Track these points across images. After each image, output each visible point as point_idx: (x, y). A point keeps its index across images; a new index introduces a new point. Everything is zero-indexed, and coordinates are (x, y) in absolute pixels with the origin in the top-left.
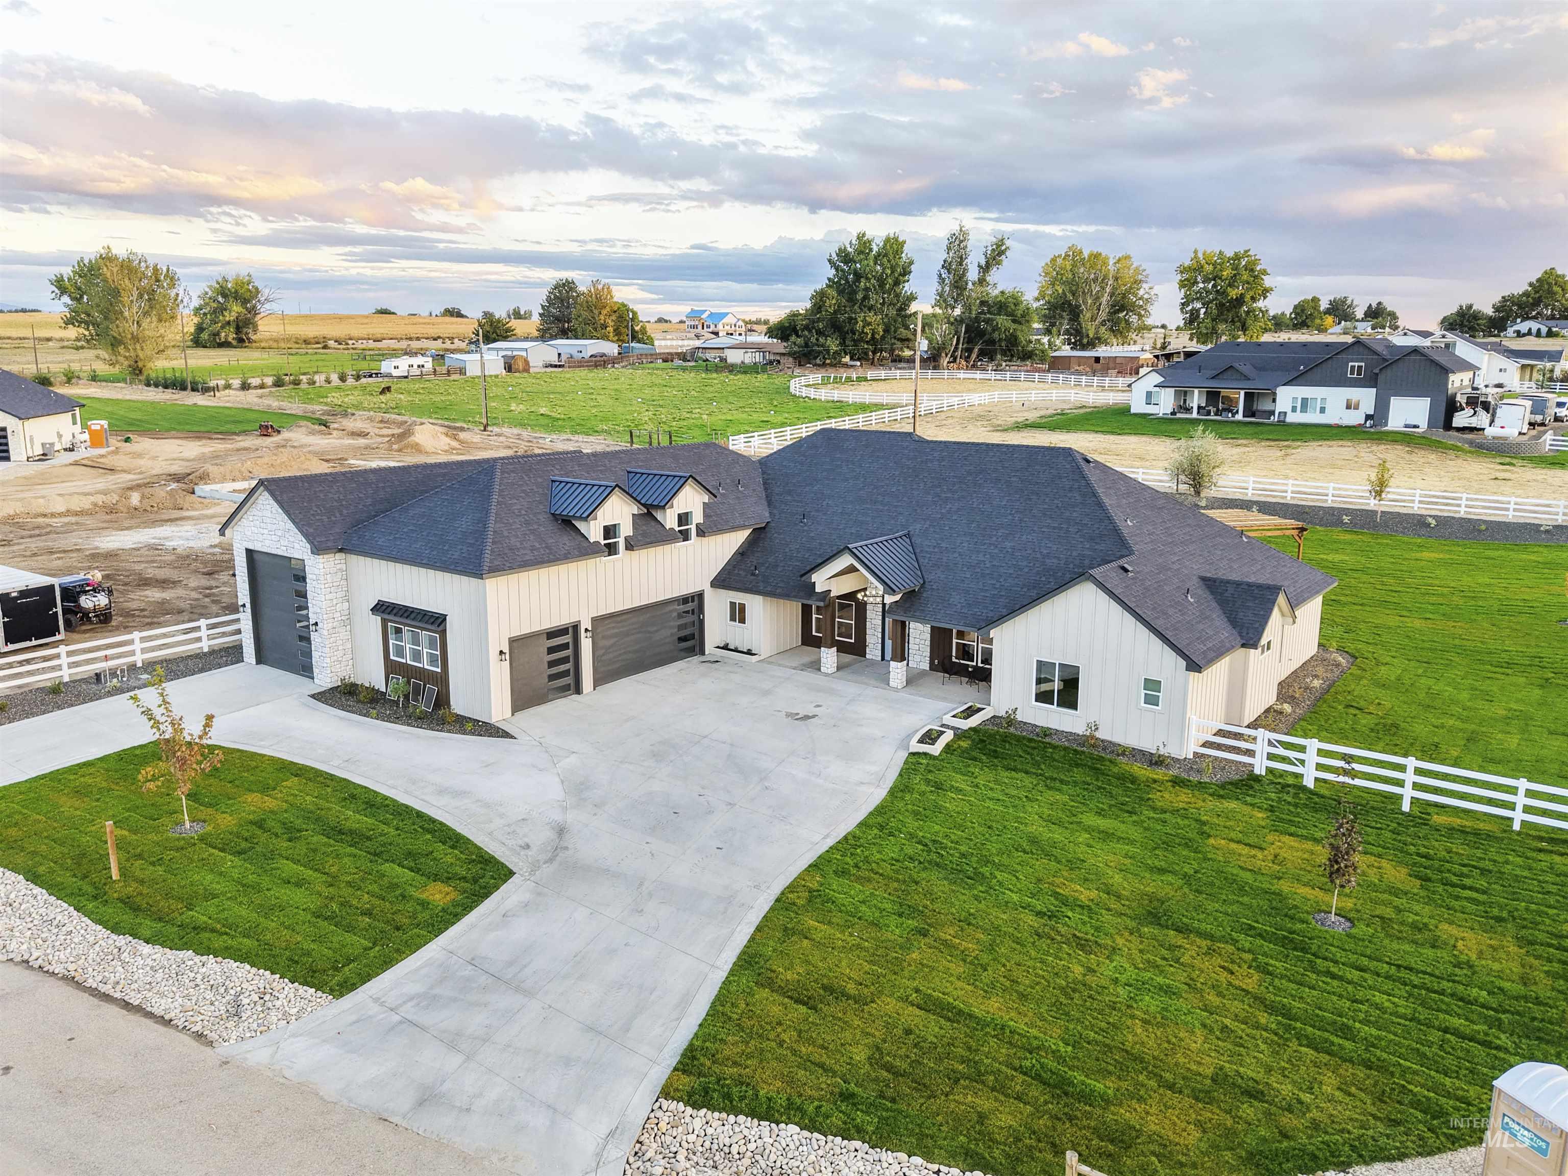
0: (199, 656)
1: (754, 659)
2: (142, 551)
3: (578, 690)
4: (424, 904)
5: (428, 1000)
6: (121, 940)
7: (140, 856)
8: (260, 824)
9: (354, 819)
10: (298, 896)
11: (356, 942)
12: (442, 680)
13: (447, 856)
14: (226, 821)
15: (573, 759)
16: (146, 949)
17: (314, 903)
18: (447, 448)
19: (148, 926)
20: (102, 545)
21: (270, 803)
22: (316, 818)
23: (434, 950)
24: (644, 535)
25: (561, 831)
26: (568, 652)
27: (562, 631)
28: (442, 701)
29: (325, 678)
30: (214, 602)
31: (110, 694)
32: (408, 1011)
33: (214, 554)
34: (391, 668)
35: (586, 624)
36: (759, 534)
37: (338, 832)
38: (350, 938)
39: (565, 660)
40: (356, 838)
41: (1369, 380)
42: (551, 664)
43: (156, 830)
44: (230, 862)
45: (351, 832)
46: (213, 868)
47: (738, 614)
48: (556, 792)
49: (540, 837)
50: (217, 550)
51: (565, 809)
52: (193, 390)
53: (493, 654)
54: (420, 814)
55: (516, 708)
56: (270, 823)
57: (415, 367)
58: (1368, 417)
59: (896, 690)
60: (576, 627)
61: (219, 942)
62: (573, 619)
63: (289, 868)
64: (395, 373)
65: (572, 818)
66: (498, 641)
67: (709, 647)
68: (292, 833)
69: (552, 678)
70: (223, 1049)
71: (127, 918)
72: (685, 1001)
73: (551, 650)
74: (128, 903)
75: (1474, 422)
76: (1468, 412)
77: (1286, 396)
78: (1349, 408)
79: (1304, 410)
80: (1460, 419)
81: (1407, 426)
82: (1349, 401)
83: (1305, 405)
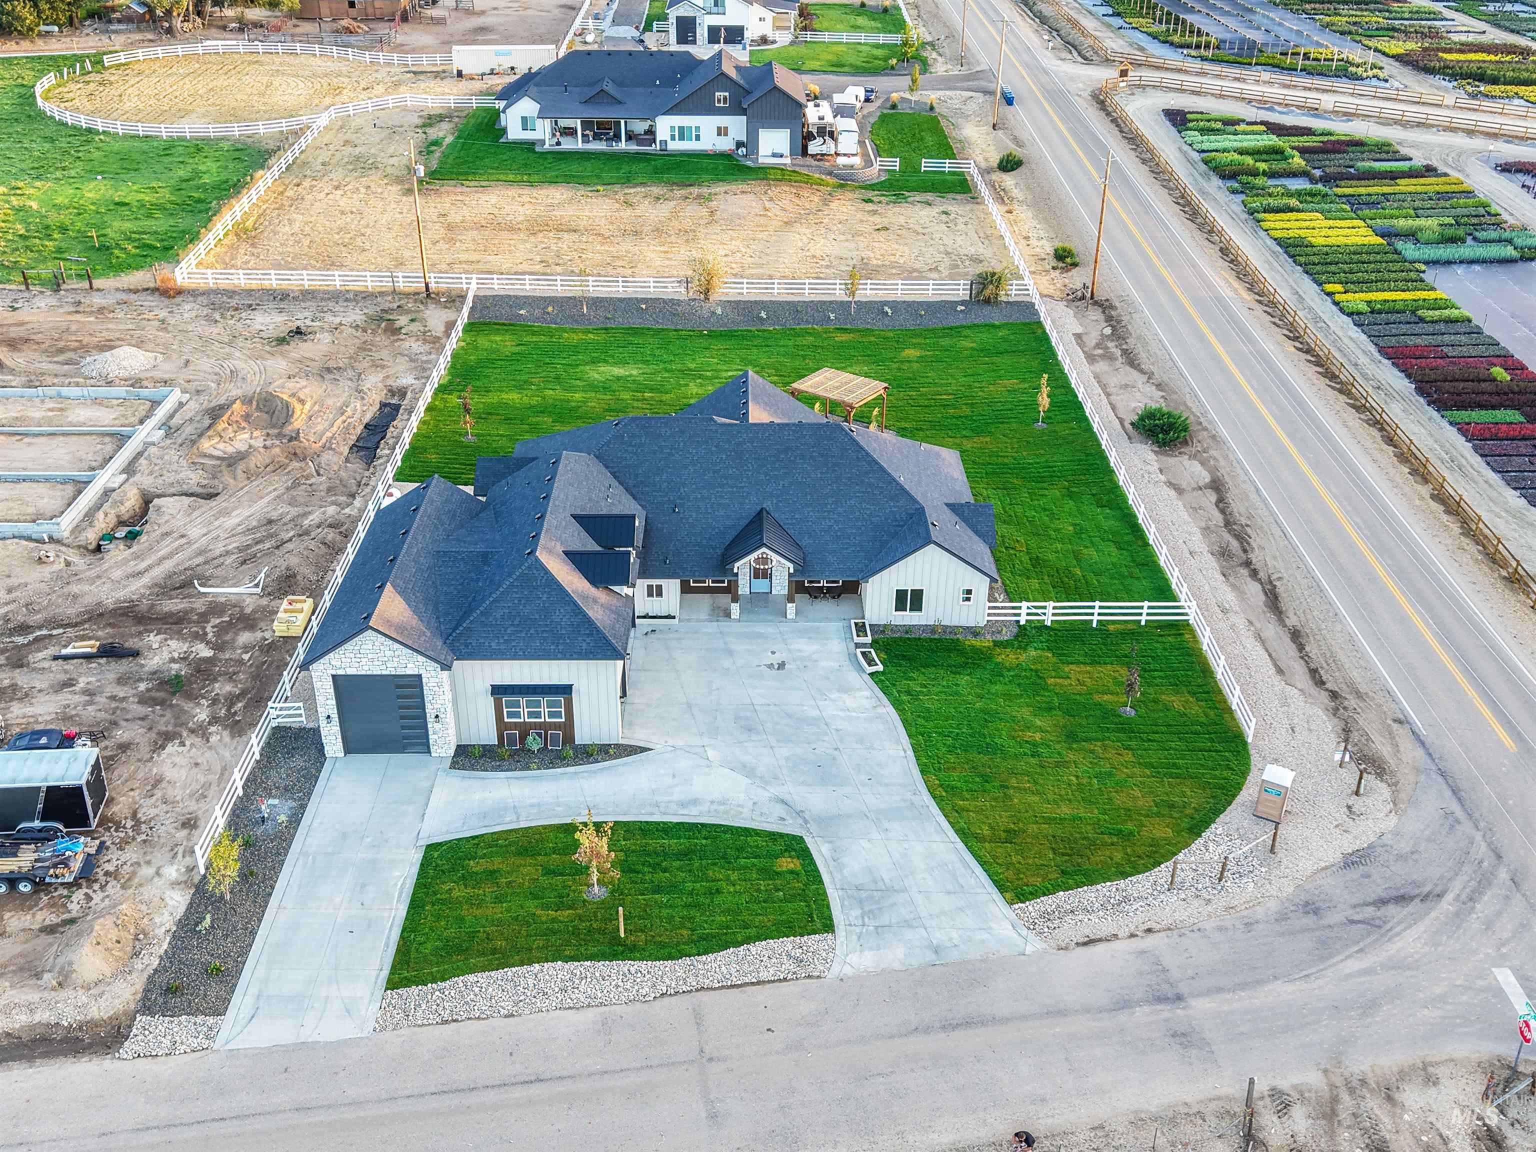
1: (676, 621)
4: (793, 873)
5: (870, 914)
12: (566, 725)
22: (652, 853)
23: (833, 892)
25: (783, 802)
34: (506, 727)
40: (696, 854)
41: (736, 108)
47: (657, 593)
49: (779, 810)
51: (763, 788)
56: (636, 868)
58: (739, 144)
65: (775, 792)
68: (657, 867)
70: (829, 976)
75: (824, 149)
76: (819, 140)
77: (665, 125)
78: (719, 134)
79: (682, 138)
80: (814, 147)
81: (774, 155)
82: (719, 129)
83: (682, 133)
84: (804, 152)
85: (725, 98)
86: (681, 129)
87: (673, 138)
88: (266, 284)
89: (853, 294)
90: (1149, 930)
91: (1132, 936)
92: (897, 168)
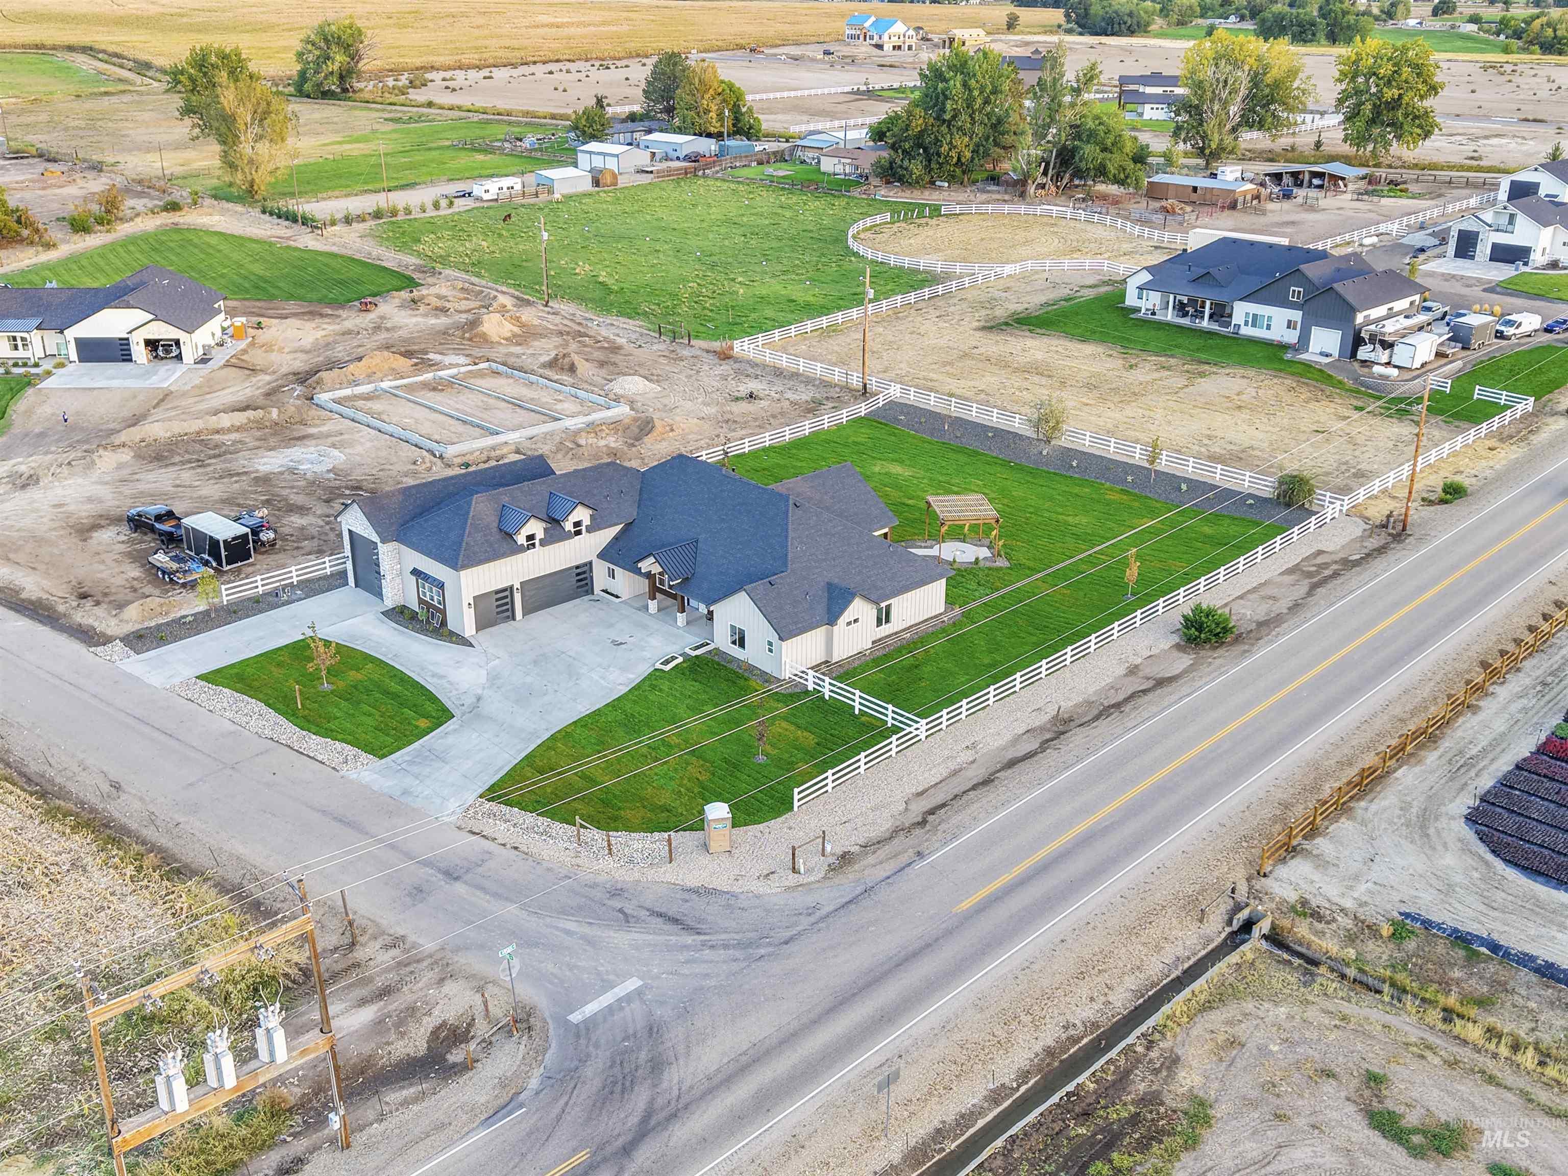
0: (325, 578)
1: (618, 600)
2: (286, 476)
3: (514, 618)
4: (417, 727)
5: (411, 763)
6: (304, 733)
7: (308, 698)
8: (355, 687)
9: (395, 687)
10: (369, 721)
11: (390, 740)
12: (443, 612)
13: (429, 707)
14: (341, 684)
15: (497, 661)
16: (314, 737)
17: (374, 724)
18: (509, 335)
19: (314, 729)
20: (261, 468)
21: (359, 676)
22: (378, 685)
23: (416, 745)
24: (551, 537)
25: (479, 699)
26: (508, 600)
27: (504, 590)
28: (444, 623)
29: (389, 603)
30: (332, 529)
31: (283, 605)
32: (404, 766)
33: (329, 480)
34: (421, 601)
35: (517, 585)
36: (628, 526)
37: (386, 693)
38: (387, 738)
39: (507, 604)
40: (395, 696)
41: (1301, 305)
42: (498, 607)
43: (314, 687)
44: (343, 704)
45: (393, 693)
46: (337, 706)
47: (612, 575)
48: (483, 680)
49: (469, 700)
50: (332, 475)
51: (484, 688)
52: (303, 224)
53: (465, 605)
54: (422, 687)
55: (478, 629)
56: (360, 687)
57: (505, 189)
59: (679, 628)
60: (511, 587)
61: (340, 736)
62: (510, 584)
63: (366, 708)
64: (486, 197)
65: (487, 692)
66: (468, 598)
67: (597, 590)
68: (368, 692)
69: (498, 613)
70: (341, 773)
71: (306, 725)
72: (501, 768)
73: (497, 600)
74: (304, 717)
75: (1372, 356)
76: (1370, 347)
77: (1241, 311)
78: (1289, 327)
79: (1254, 325)
80: (1363, 353)
81: (1321, 354)
82: (1289, 322)
83: (1255, 321)
84: (1353, 355)
85: (1299, 292)
86: (1255, 316)
87: (1246, 323)
88: (778, 363)
89: (1152, 462)
90: (516, 848)
91: (504, 845)
92: (1448, 391)
